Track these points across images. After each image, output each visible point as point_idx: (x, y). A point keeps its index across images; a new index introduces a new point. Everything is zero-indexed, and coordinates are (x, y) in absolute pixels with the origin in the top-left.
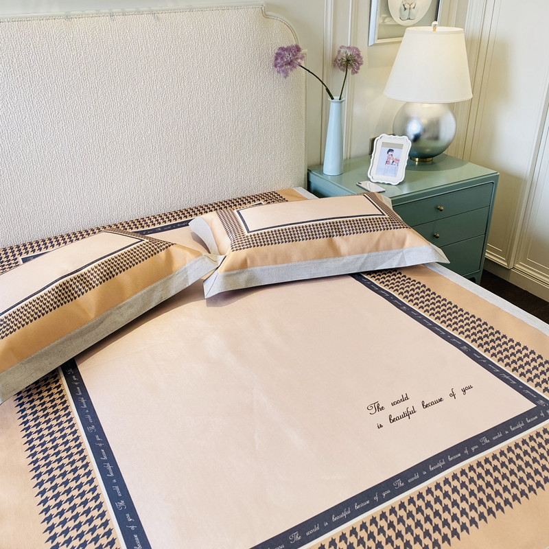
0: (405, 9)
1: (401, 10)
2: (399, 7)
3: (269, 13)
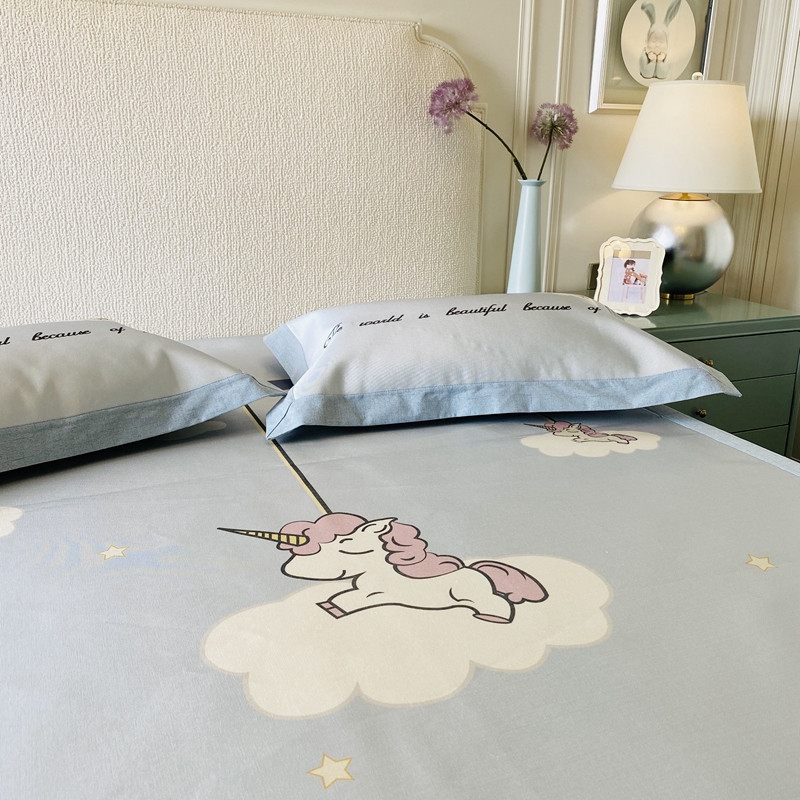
1: (641, 61)
2: (639, 57)
3: (426, 37)
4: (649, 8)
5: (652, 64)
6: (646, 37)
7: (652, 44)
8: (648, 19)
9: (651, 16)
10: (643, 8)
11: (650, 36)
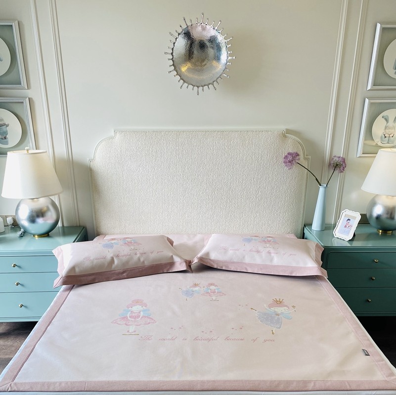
0: (385, 137)
1: (381, 137)
2: (380, 136)
3: (287, 135)
4: (386, 117)
5: (387, 138)
6: (384, 128)
7: (387, 131)
8: (385, 121)
9: (387, 120)
10: (383, 117)
11: (386, 128)
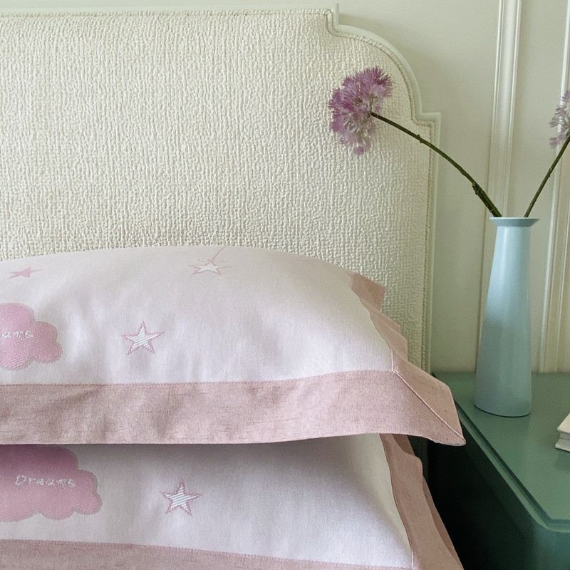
3: (343, 27)
